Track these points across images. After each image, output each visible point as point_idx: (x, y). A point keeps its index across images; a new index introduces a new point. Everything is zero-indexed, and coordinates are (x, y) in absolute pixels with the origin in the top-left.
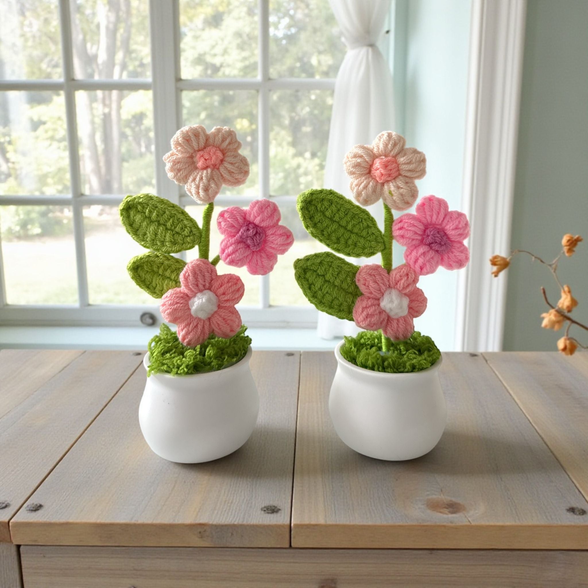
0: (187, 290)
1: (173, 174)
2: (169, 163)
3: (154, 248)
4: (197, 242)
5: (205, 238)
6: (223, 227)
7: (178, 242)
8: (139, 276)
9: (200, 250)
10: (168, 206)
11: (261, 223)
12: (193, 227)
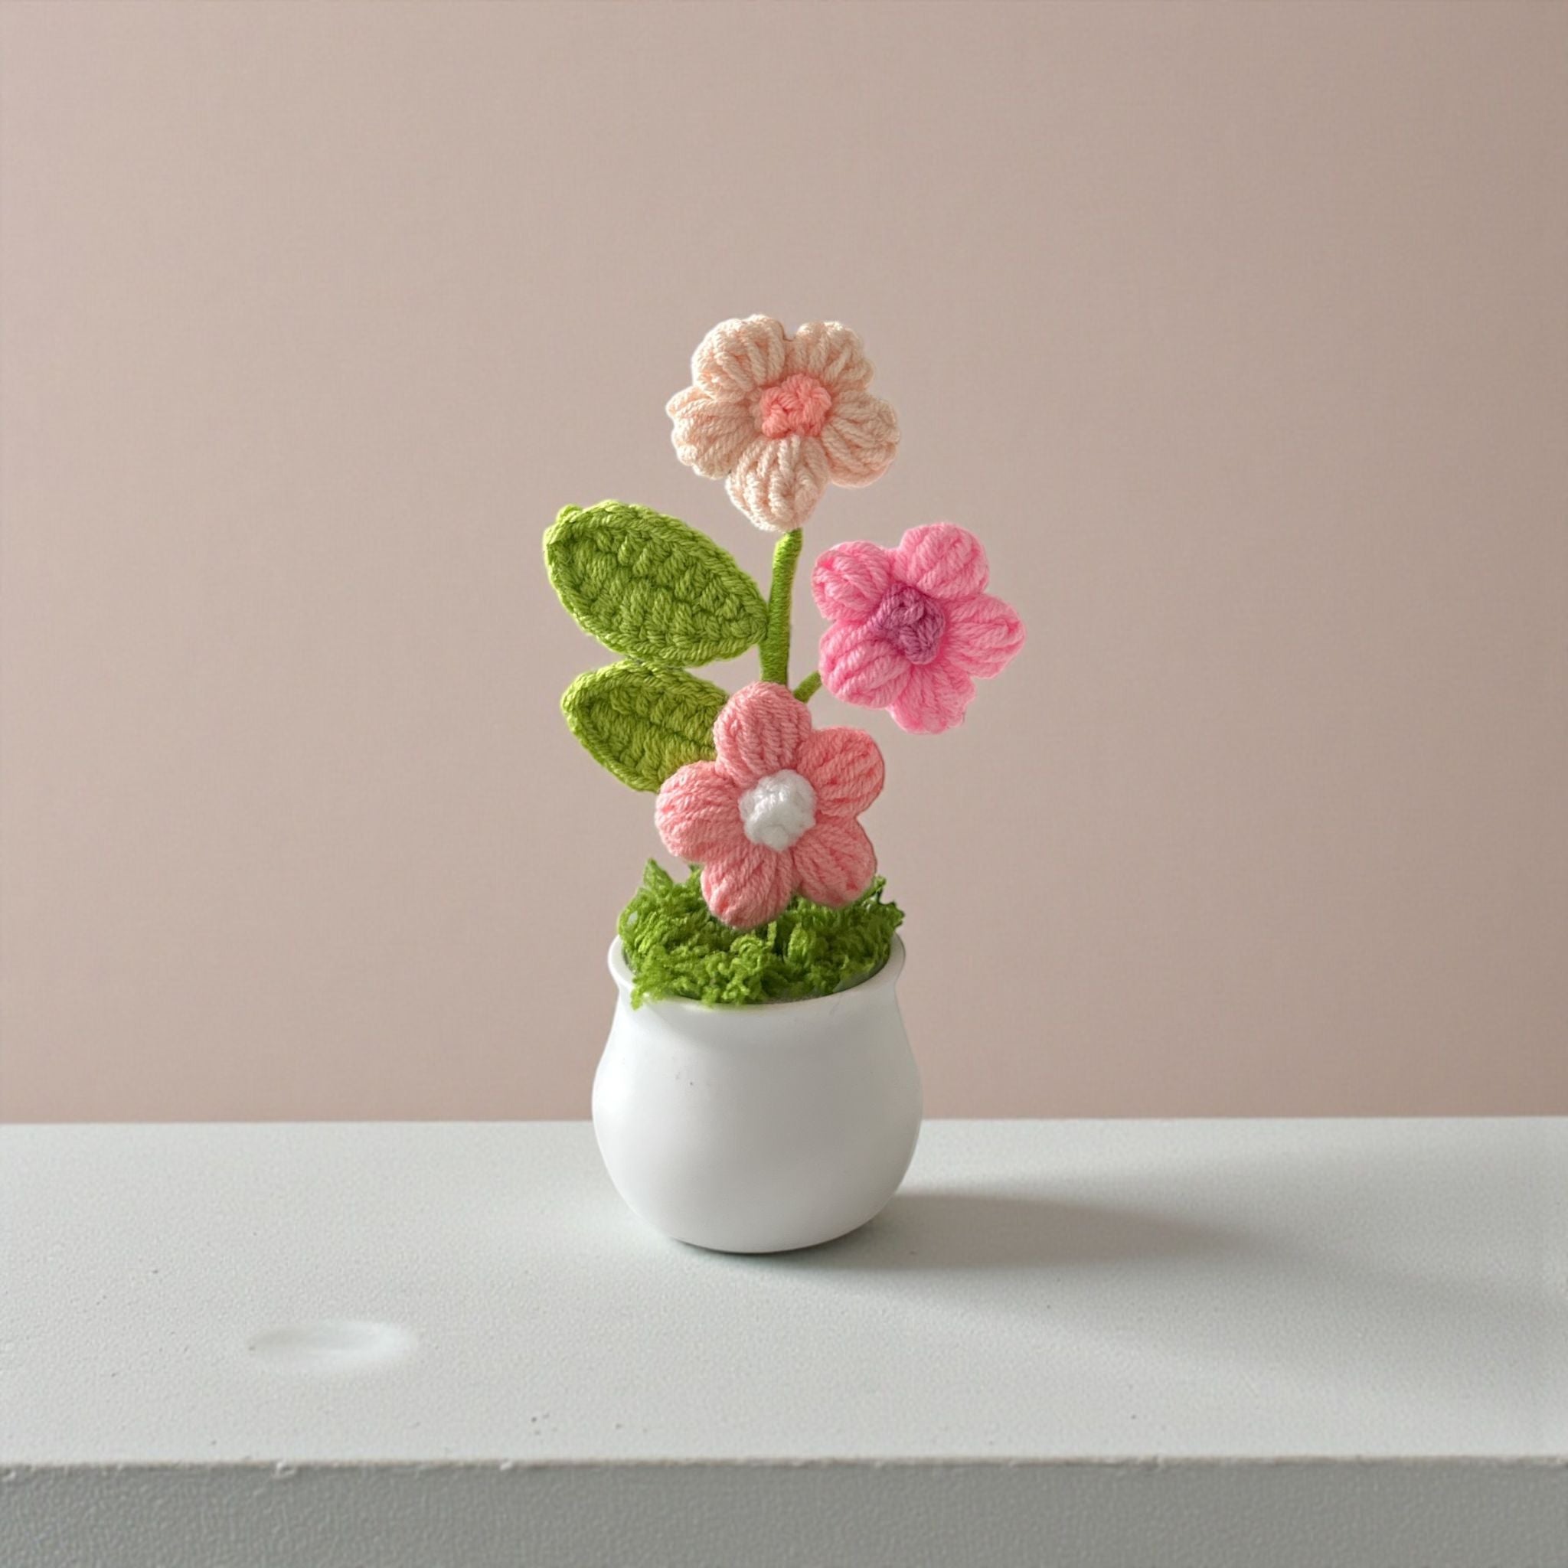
0: (734, 770)
1: (696, 450)
2: (686, 421)
3: (638, 650)
4: (758, 638)
5: (780, 627)
6: (832, 598)
7: (706, 635)
8: (595, 728)
9: (765, 658)
10: (681, 538)
11: (938, 586)
12: (748, 592)
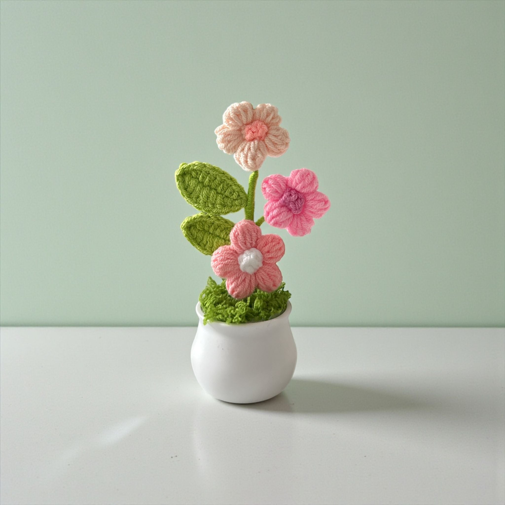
0: (236, 248)
1: (224, 145)
2: (221, 135)
3: (206, 209)
4: (244, 206)
5: (251, 202)
6: (268, 193)
7: (228, 204)
8: (192, 234)
9: (246, 212)
10: (219, 173)
11: (302, 189)
12: (241, 191)
